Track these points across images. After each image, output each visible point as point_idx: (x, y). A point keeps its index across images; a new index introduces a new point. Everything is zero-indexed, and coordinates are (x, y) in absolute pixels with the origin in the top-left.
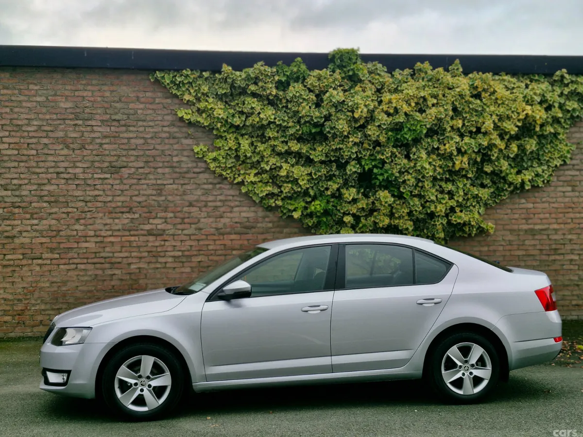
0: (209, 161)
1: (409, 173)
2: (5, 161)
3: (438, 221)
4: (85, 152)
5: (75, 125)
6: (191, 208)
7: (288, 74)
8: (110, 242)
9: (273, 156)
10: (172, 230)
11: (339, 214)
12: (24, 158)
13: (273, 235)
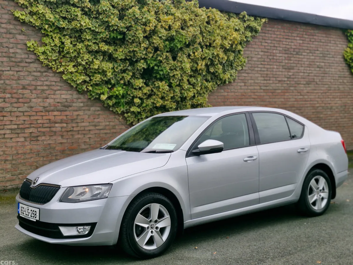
0: (39, 54)
1: (176, 70)
6: (24, 90)
10: (10, 108)
11: (129, 97)
13: (84, 112)
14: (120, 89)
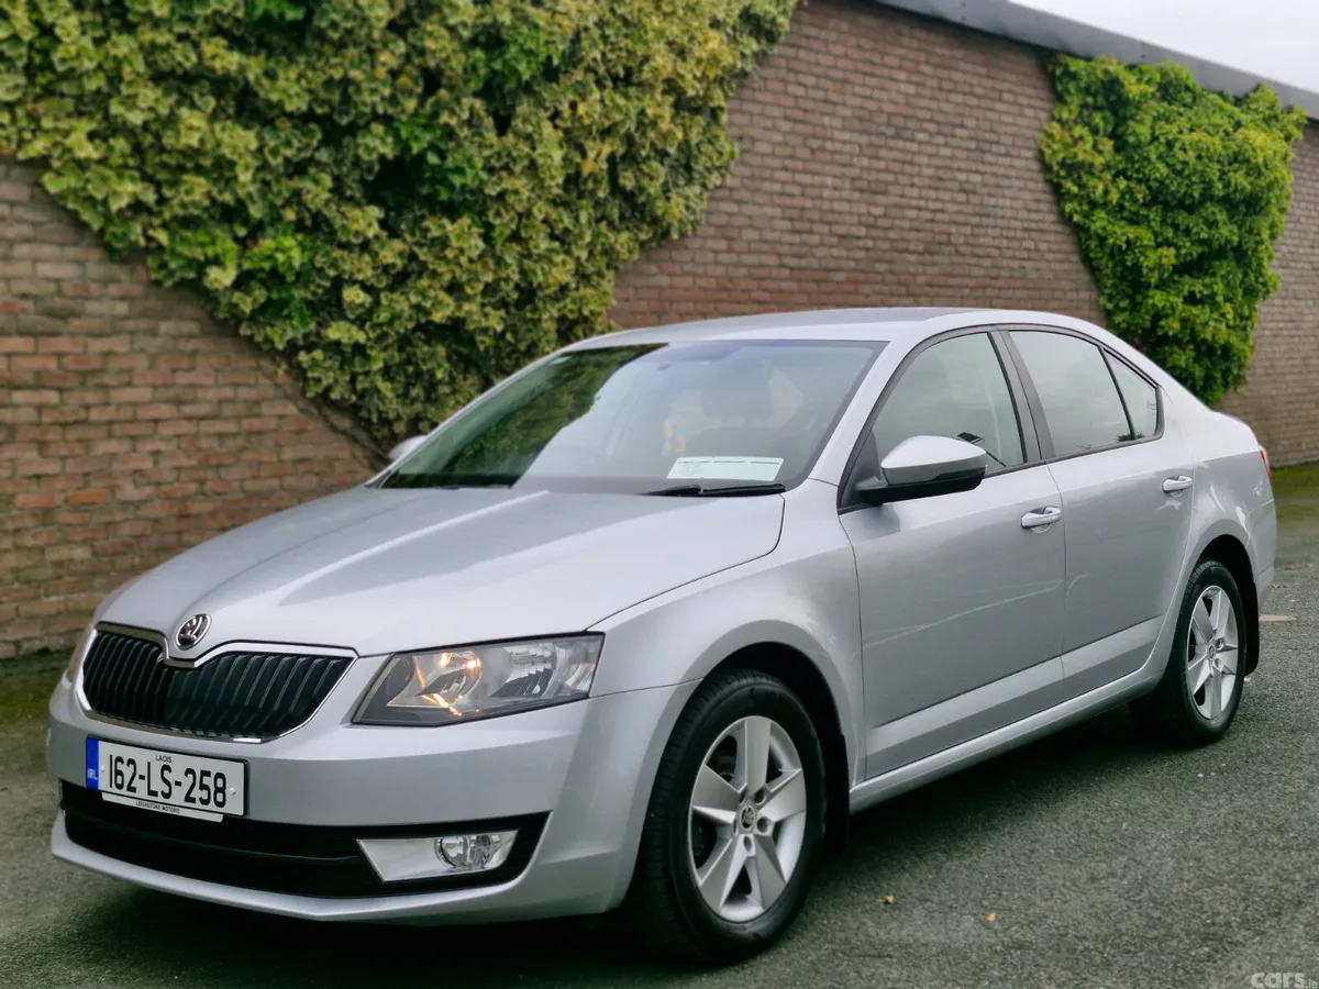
1: (511, 173)
13: (132, 343)
14: (289, 242)
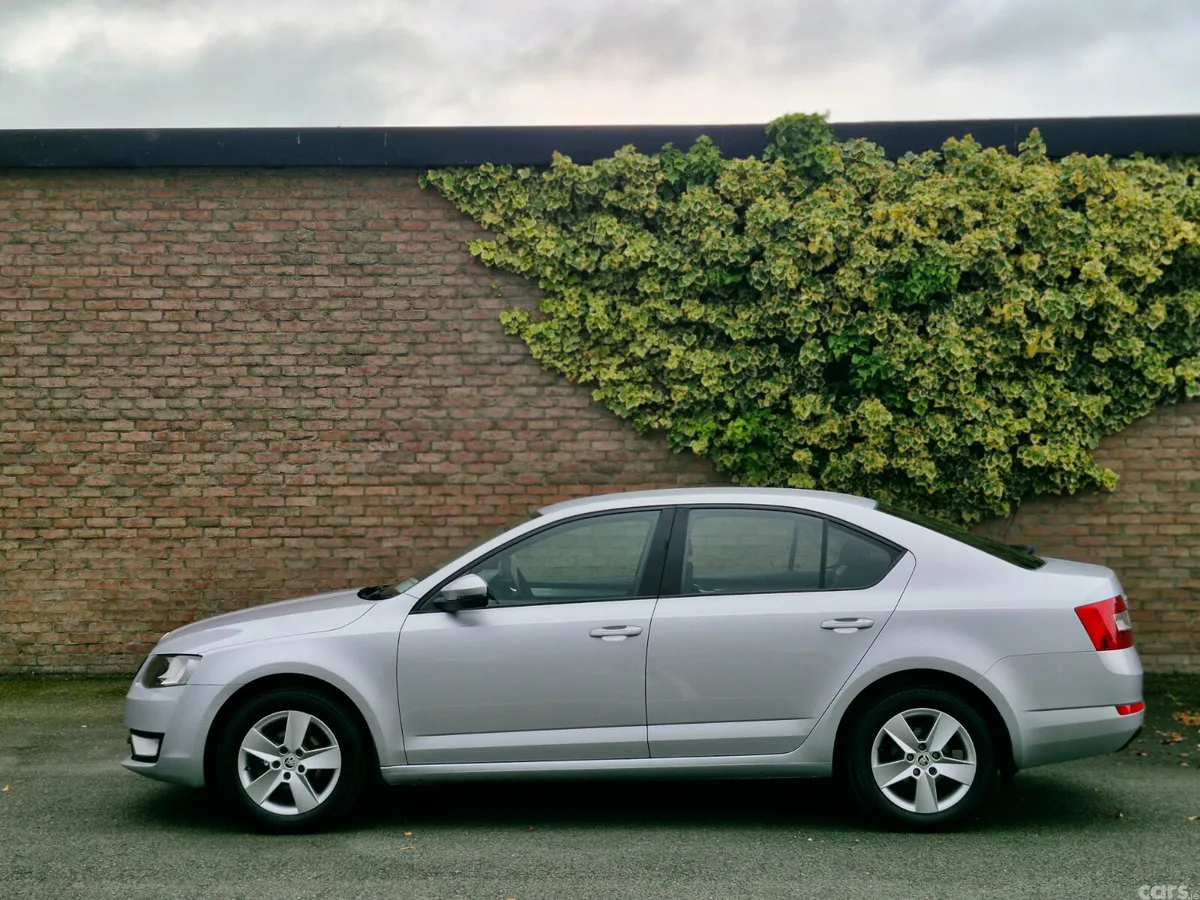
0: (529, 341)
1: (924, 364)
2: (156, 344)
3: (990, 462)
4: (301, 326)
5: (283, 275)
6: (496, 432)
7: (682, 168)
8: (343, 497)
9: (653, 330)
10: (460, 476)
11: (785, 446)
12: (190, 338)
